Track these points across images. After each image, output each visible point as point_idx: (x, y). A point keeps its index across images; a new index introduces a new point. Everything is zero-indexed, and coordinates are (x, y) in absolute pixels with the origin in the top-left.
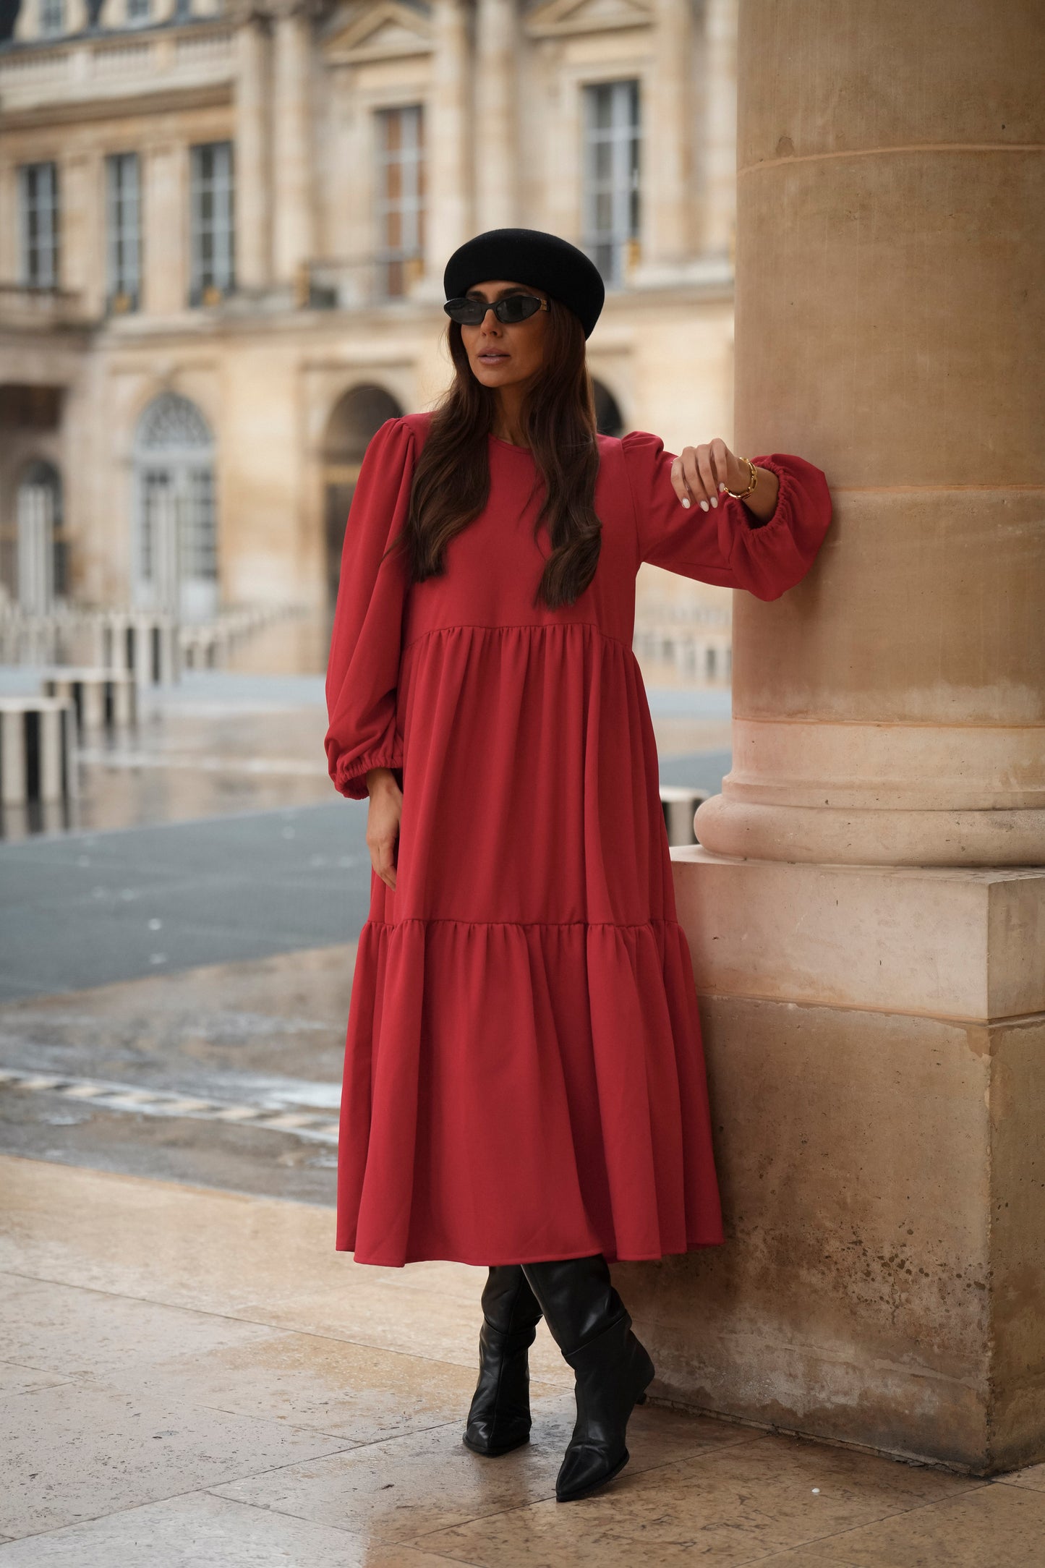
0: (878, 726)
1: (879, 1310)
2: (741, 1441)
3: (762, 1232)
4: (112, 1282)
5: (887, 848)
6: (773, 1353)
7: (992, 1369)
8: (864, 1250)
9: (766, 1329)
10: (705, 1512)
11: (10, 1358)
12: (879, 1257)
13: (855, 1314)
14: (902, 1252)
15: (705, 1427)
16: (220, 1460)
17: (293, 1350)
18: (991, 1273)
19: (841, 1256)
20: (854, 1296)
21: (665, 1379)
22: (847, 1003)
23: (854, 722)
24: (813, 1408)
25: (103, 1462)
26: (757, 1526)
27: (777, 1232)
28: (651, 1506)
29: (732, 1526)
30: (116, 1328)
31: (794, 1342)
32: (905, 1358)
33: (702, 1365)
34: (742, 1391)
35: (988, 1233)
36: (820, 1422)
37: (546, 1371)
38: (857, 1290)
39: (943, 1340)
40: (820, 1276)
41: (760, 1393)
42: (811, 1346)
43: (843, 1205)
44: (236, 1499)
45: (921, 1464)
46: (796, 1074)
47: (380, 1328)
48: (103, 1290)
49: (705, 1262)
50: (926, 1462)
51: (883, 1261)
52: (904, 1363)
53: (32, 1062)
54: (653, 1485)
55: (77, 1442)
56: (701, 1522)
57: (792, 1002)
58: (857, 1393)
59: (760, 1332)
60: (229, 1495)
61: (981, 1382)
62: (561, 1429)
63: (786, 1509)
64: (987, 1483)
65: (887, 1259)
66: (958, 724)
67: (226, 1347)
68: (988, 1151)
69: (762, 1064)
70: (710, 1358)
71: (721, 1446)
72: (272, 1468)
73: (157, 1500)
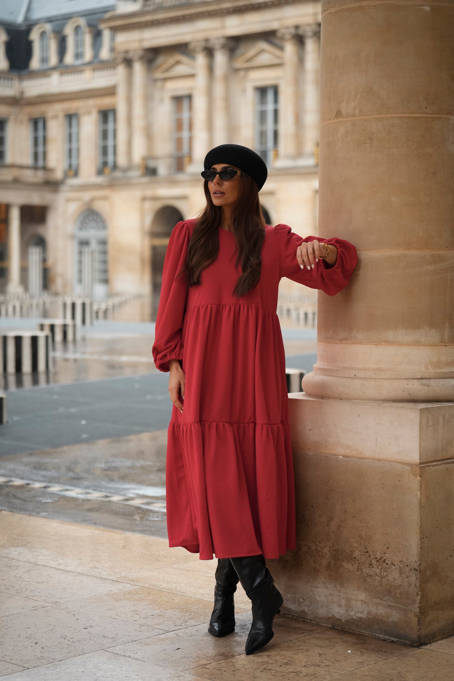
0: (376, 345)
1: (375, 579)
2: (319, 631)
3: (328, 548)
4: (67, 566)
5: (379, 394)
6: (332, 596)
7: (420, 603)
8: (369, 555)
9: (330, 586)
10: (305, 660)
11: (27, 596)
12: (375, 558)
13: (365, 581)
14: (385, 556)
15: (305, 626)
16: (111, 638)
17: (140, 594)
18: (420, 565)
19: (360, 558)
20: (365, 574)
21: (289, 607)
22: (362, 456)
23: (366, 343)
24: (348, 618)
25: (64, 638)
26: (326, 666)
27: (334, 548)
28: (283, 657)
29: (316, 665)
30: (69, 584)
31: (341, 592)
32: (386, 598)
33: (304, 601)
34: (320, 611)
35: (419, 548)
36: (351, 624)
37: (241, 603)
38: (366, 571)
39: (401, 591)
40: (352, 565)
41: (327, 612)
42: (348, 593)
43: (361, 537)
44: (117, 653)
45: (391, 641)
46: (342, 484)
47: (174, 585)
48: (64, 569)
49: (305, 560)
50: (393, 640)
51: (377, 560)
52: (385, 600)
53: (35, 477)
54: (284, 649)
55: (53, 630)
56: (304, 664)
57: (341, 456)
58: (366, 612)
59: (327, 588)
60: (115, 652)
61: (416, 608)
62: (246, 626)
63: (338, 659)
64: (418, 649)
65: (378, 559)
66: (408, 344)
67: (113, 592)
68: (419, 515)
69: (329, 480)
70: (307, 598)
71: (311, 633)
72: (132, 641)
73: (86, 653)
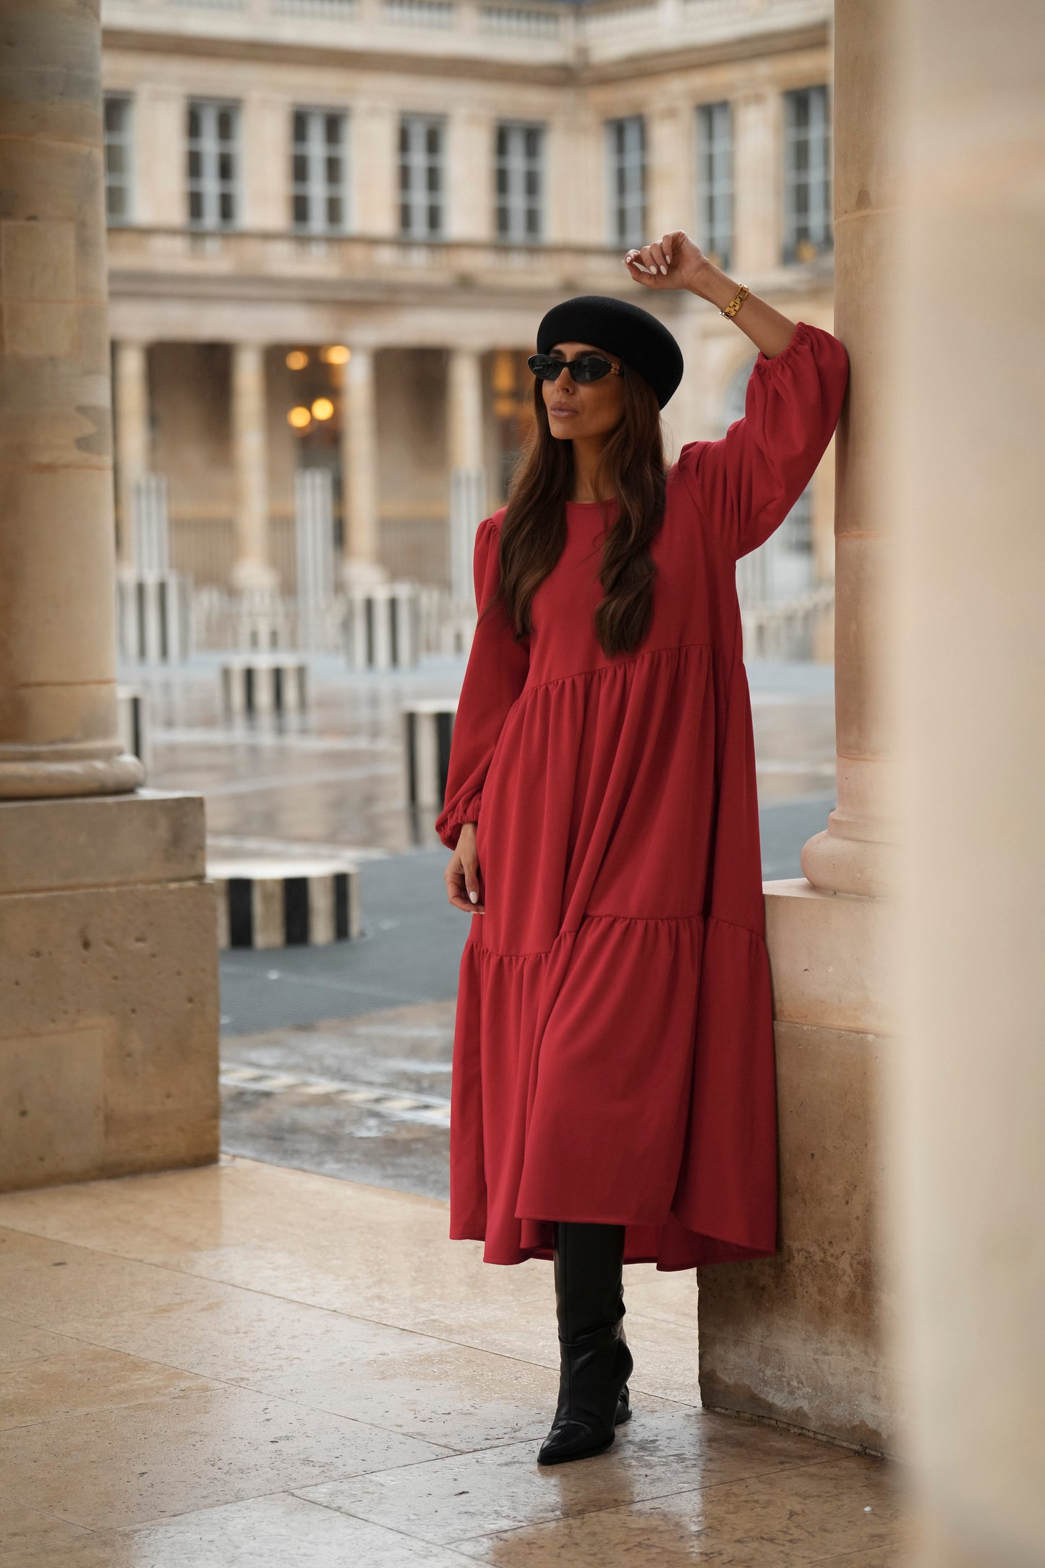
2: (824, 1460)
3: (849, 1257)
4: (314, 1294)
6: (860, 1375)
9: (854, 1351)
10: (749, 1526)
11: (180, 1364)
15: (798, 1446)
16: (319, 1464)
17: (448, 1362)
21: (770, 1399)
25: (212, 1463)
26: (790, 1541)
27: (862, 1257)
29: (767, 1540)
30: (294, 1337)
31: (878, 1364)
33: (801, 1385)
34: (835, 1412)
41: (850, 1414)
44: (314, 1500)
48: (301, 1301)
49: (801, 1285)
53: (364, 1075)
55: (199, 1444)
56: (739, 1535)
57: (871, 1034)
59: (849, 1355)
60: (311, 1496)
62: (658, 1443)
63: (829, 1526)
67: (386, 1358)
69: (846, 1093)
70: (807, 1379)
71: (803, 1464)
72: (364, 1473)
73: (242, 1499)
